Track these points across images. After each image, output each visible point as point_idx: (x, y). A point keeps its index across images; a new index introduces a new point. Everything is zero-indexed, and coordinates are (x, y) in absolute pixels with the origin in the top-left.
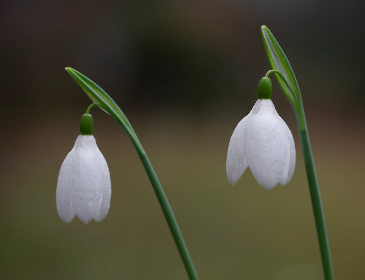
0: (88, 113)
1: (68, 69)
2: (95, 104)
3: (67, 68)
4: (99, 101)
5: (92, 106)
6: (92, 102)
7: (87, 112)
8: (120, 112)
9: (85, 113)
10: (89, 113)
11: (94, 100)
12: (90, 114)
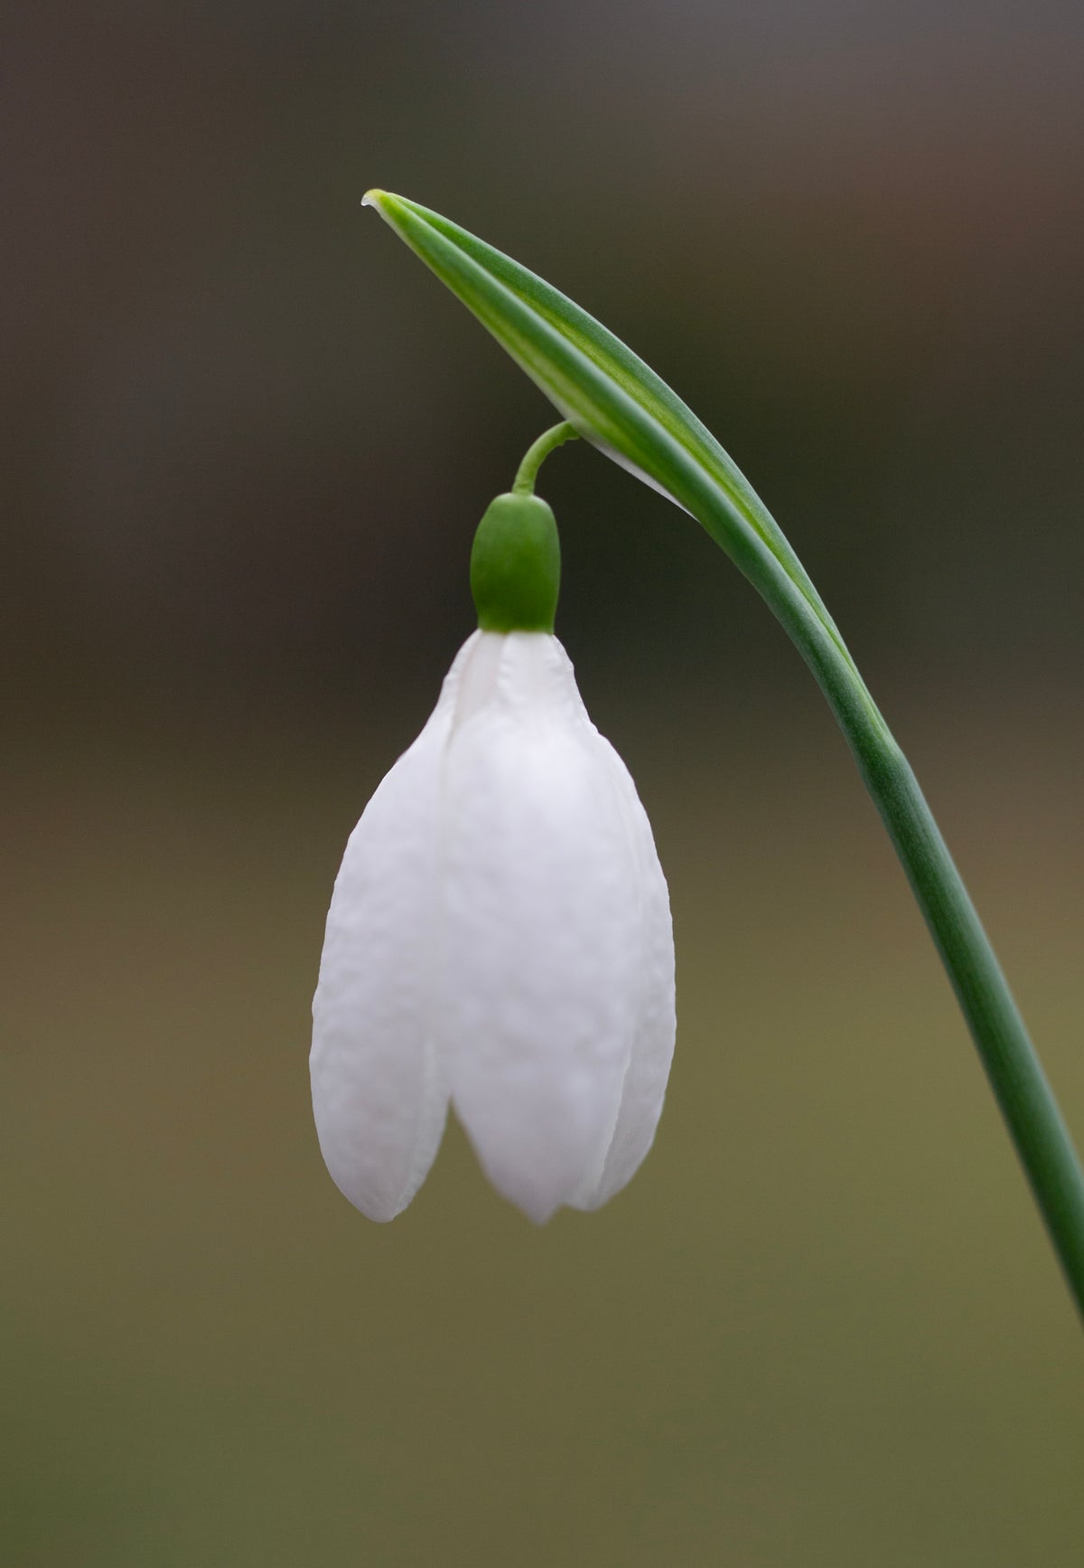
0: (523, 486)
1: (385, 203)
2: (569, 429)
3: (372, 198)
4: (601, 408)
5: (554, 440)
6: (560, 418)
7: (519, 478)
8: (736, 484)
9: (508, 489)
10: (532, 487)
11: (570, 401)
12: (538, 492)
